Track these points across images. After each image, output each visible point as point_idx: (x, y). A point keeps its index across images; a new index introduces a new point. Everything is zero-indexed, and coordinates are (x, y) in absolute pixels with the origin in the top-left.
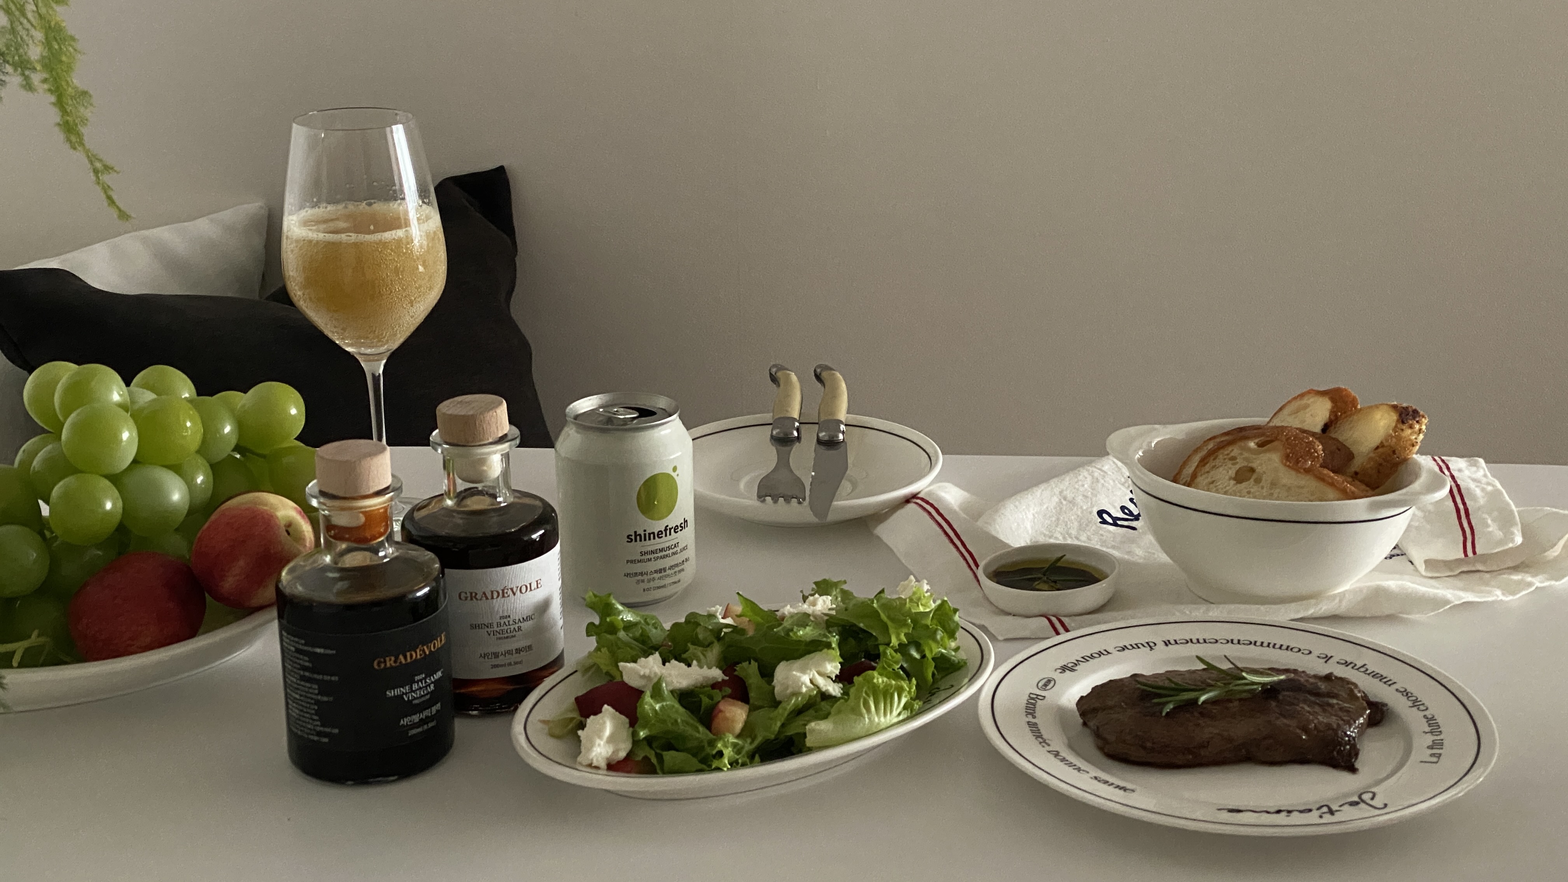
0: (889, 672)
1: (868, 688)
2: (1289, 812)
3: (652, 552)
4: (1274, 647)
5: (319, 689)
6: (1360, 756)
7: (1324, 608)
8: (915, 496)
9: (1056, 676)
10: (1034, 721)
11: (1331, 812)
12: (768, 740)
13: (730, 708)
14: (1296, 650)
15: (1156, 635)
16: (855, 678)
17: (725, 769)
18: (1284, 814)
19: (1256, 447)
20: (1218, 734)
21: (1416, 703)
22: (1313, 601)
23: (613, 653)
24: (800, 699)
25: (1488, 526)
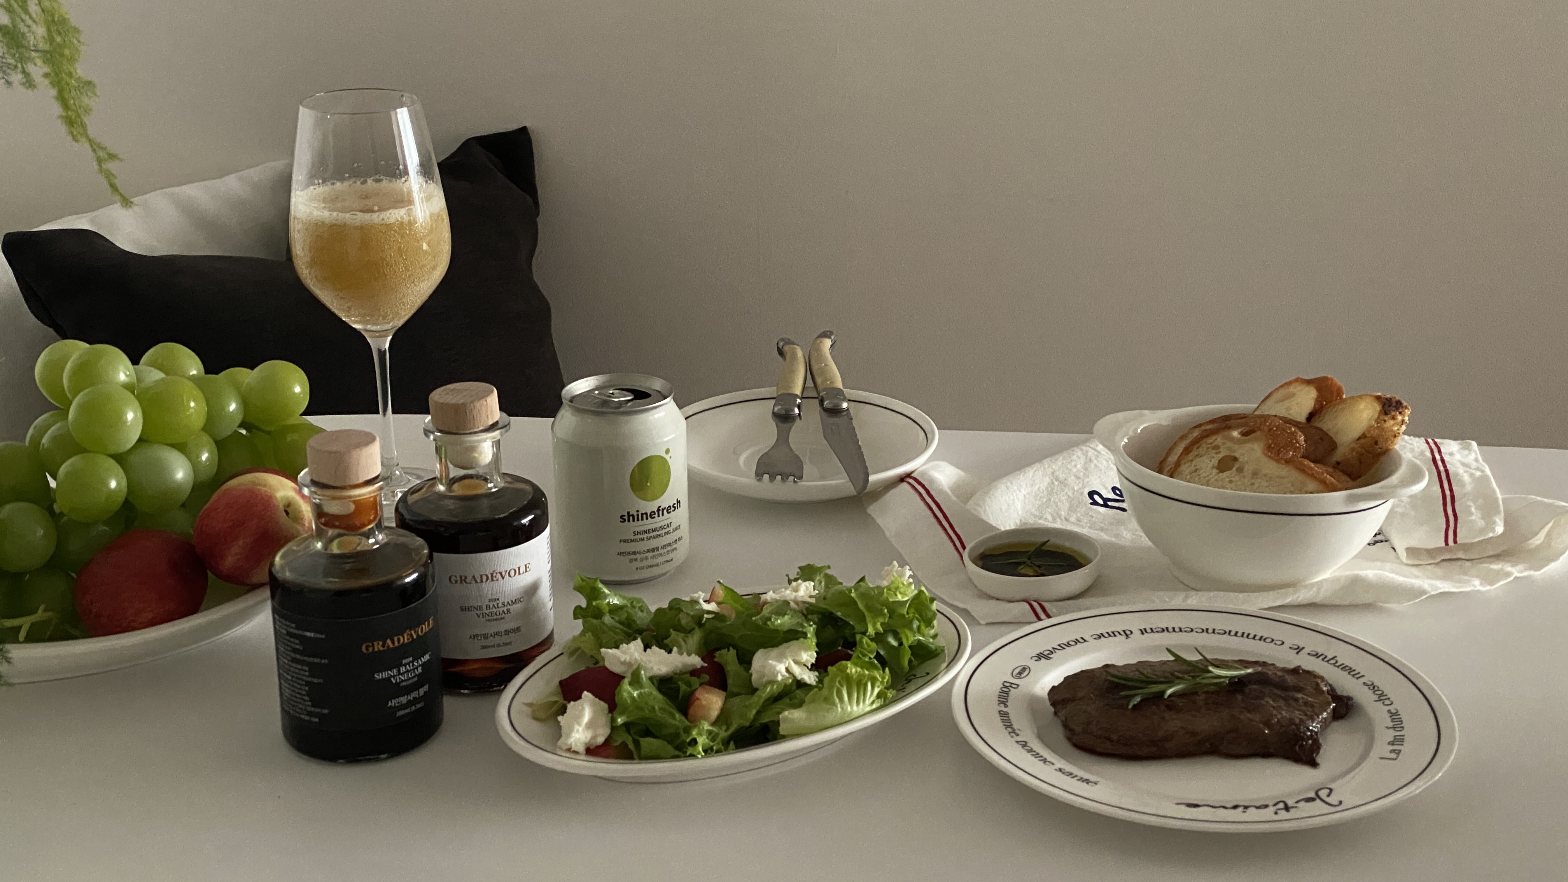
0: (865, 661)
1: (842, 678)
2: (1246, 807)
3: (645, 532)
4: (1247, 637)
5: (310, 671)
6: (1322, 751)
7: (1302, 596)
8: (909, 475)
9: (1032, 664)
10: (1005, 710)
11: (1287, 808)
12: (743, 727)
13: (707, 695)
14: (1270, 640)
15: (1134, 623)
16: (829, 668)
17: (700, 756)
18: (1241, 809)
19: (1239, 436)
20: (1182, 728)
21: (1382, 697)
22: (1291, 590)
23: (597, 637)
24: (775, 687)
25: (1472, 514)
